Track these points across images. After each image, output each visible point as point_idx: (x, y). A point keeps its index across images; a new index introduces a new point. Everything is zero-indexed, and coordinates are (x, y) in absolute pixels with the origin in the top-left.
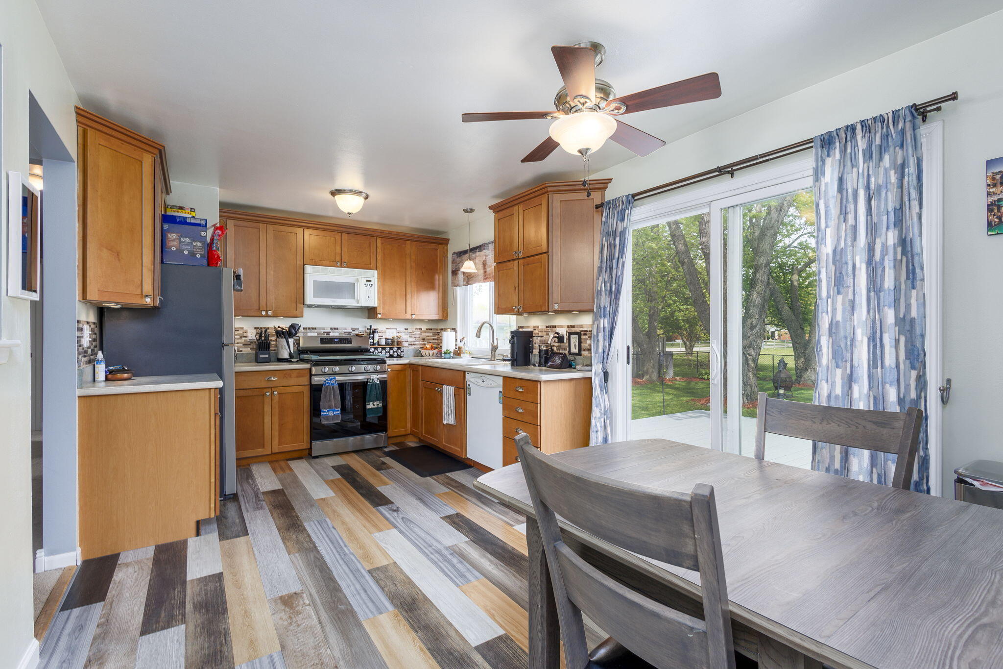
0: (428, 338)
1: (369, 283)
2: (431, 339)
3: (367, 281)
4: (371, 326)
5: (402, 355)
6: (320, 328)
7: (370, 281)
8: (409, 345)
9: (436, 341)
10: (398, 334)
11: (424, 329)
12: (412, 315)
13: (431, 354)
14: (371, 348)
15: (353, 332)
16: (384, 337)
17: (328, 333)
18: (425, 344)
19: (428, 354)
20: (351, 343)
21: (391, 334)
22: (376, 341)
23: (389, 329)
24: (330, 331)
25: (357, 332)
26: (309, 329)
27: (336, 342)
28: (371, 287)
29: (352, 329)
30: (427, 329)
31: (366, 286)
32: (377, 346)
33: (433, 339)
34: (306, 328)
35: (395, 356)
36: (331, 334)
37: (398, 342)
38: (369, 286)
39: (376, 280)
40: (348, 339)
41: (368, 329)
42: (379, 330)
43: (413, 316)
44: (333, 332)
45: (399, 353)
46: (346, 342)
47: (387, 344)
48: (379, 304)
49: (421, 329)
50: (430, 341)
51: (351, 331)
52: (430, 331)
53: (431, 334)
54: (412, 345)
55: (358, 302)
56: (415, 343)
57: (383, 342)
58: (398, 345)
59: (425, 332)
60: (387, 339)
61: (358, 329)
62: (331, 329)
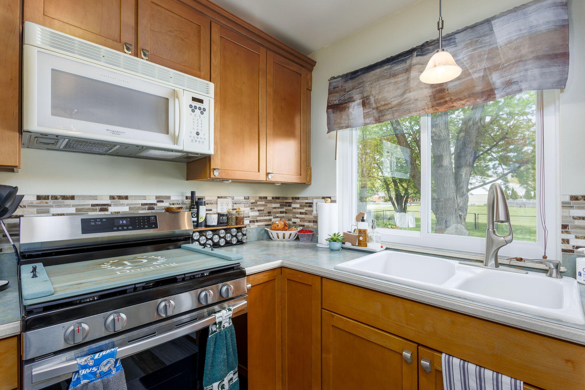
0: (274, 210)
1: (198, 105)
2: (277, 213)
3: (194, 99)
4: (193, 193)
5: (244, 241)
6: (84, 197)
7: (201, 101)
8: (250, 222)
9: (284, 215)
10: (236, 206)
11: (270, 198)
12: (267, 174)
13: (287, 236)
14: (194, 232)
15: (159, 204)
16: (214, 210)
17: (104, 208)
18: (270, 220)
19: (281, 236)
20: (156, 227)
21: (224, 207)
22: (201, 220)
23: (221, 197)
24: (108, 202)
25: (166, 204)
26: (55, 198)
27: (123, 226)
28: (202, 113)
29: (157, 197)
30: (273, 198)
31: (193, 111)
32: (203, 228)
33: (281, 212)
34: (46, 198)
35: (234, 243)
36: (112, 209)
37: (237, 218)
38: (197, 111)
39: (212, 101)
40: (148, 217)
41: (187, 198)
42: (207, 199)
43: (270, 176)
44: (116, 205)
45: (240, 238)
46: (144, 225)
47: (219, 223)
48: (216, 150)
49: (266, 198)
50: (277, 215)
51: (155, 201)
52: (278, 201)
53: (278, 205)
54: (253, 222)
55: (175, 140)
56: (258, 218)
57: (213, 220)
58: (236, 224)
59: (270, 202)
60: (220, 215)
61: (168, 198)
62: (112, 198)
